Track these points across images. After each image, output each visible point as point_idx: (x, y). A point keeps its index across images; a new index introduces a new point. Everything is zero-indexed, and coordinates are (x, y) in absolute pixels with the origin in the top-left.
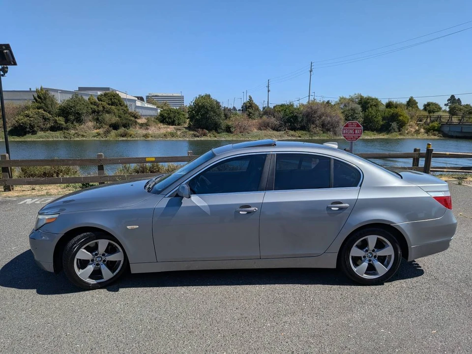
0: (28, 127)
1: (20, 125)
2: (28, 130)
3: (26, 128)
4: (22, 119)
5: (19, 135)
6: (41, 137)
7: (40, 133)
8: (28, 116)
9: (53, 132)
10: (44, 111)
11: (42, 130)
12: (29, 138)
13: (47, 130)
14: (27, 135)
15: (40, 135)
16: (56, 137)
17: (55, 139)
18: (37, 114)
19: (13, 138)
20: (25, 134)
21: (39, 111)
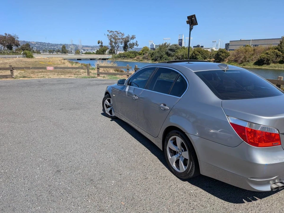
0: (266, 60)
1: (261, 59)
2: (265, 62)
3: (264, 61)
4: (263, 56)
5: (259, 65)
6: (271, 67)
7: (272, 65)
8: (267, 54)
9: (280, 64)
10: (279, 50)
11: (274, 62)
12: (264, 67)
13: (277, 63)
14: (264, 65)
15: (271, 65)
16: (280, 68)
17: (279, 69)
18: (273, 52)
19: (256, 66)
20: (263, 65)
21: (275, 50)
